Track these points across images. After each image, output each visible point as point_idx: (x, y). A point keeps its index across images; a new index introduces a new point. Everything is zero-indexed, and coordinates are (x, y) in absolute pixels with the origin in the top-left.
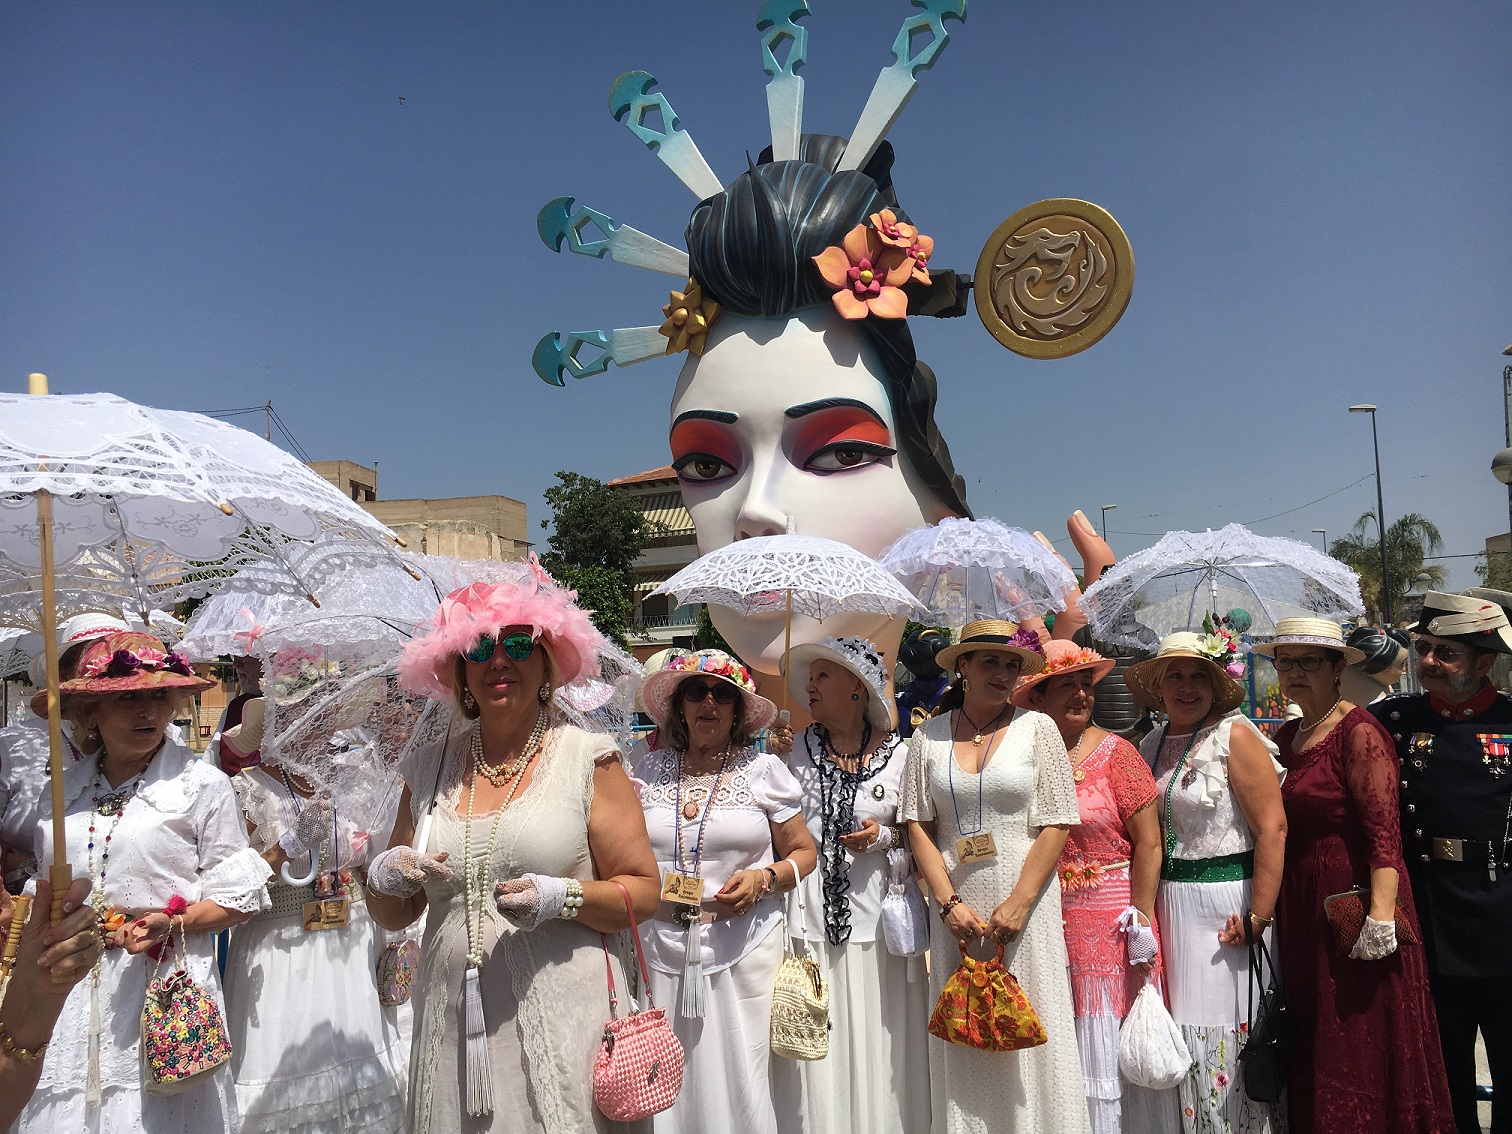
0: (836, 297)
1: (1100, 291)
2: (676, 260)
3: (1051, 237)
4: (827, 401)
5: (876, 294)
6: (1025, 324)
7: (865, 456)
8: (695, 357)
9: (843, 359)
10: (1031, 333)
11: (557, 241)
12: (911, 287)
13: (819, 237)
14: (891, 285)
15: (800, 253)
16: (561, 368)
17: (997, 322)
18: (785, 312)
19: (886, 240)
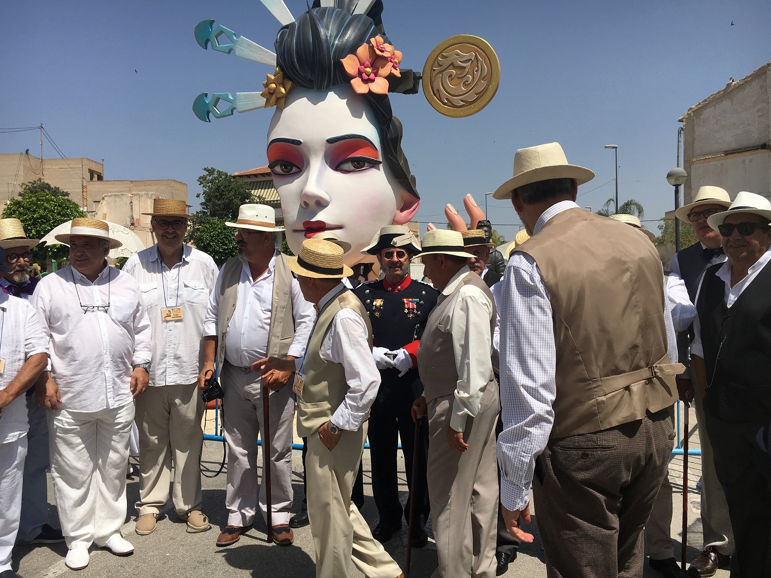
0: (353, 81)
1: (484, 83)
2: (269, 57)
3: (461, 55)
4: (348, 135)
5: (373, 81)
6: (447, 99)
7: (366, 164)
8: (280, 110)
9: (356, 114)
10: (449, 104)
11: (205, 43)
12: (390, 78)
13: (344, 49)
14: (380, 76)
15: (334, 56)
16: (208, 113)
17: (433, 98)
18: (326, 88)
19: (378, 52)
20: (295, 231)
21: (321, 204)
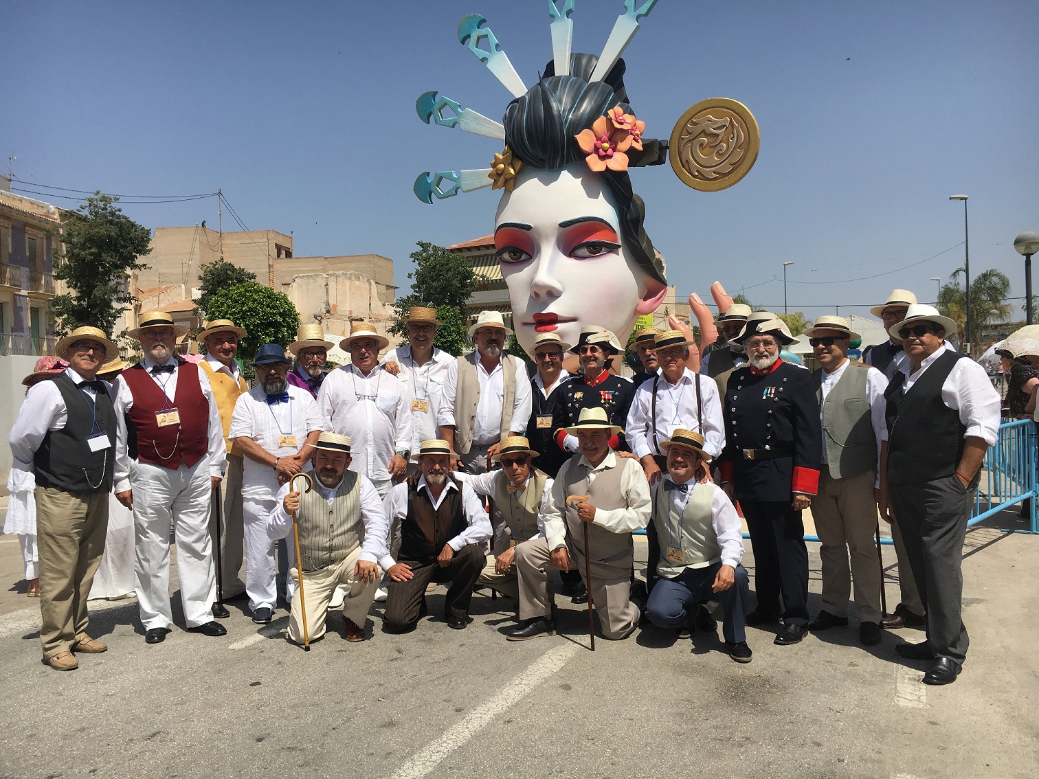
0: (588, 159)
1: (740, 152)
2: (498, 130)
3: (713, 121)
4: (583, 218)
5: (610, 157)
6: (697, 171)
7: (603, 249)
8: (508, 192)
9: (592, 194)
10: (700, 176)
11: (427, 118)
12: (631, 152)
13: (578, 124)
14: (620, 151)
15: (568, 132)
16: (430, 193)
17: (682, 171)
18: (559, 167)
19: (617, 125)
20: (525, 324)
21: (553, 294)
